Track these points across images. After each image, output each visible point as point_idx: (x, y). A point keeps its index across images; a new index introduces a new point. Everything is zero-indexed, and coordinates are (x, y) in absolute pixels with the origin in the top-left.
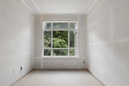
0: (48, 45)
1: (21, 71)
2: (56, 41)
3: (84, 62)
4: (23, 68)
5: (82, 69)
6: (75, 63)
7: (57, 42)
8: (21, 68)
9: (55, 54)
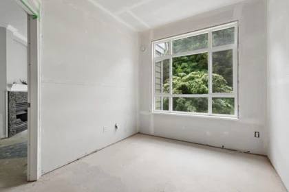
0: (178, 89)
1: (115, 131)
2: (198, 78)
3: (257, 134)
4: (118, 127)
5: (248, 152)
6: (225, 133)
7: (200, 80)
8: (116, 127)
9: (195, 108)
